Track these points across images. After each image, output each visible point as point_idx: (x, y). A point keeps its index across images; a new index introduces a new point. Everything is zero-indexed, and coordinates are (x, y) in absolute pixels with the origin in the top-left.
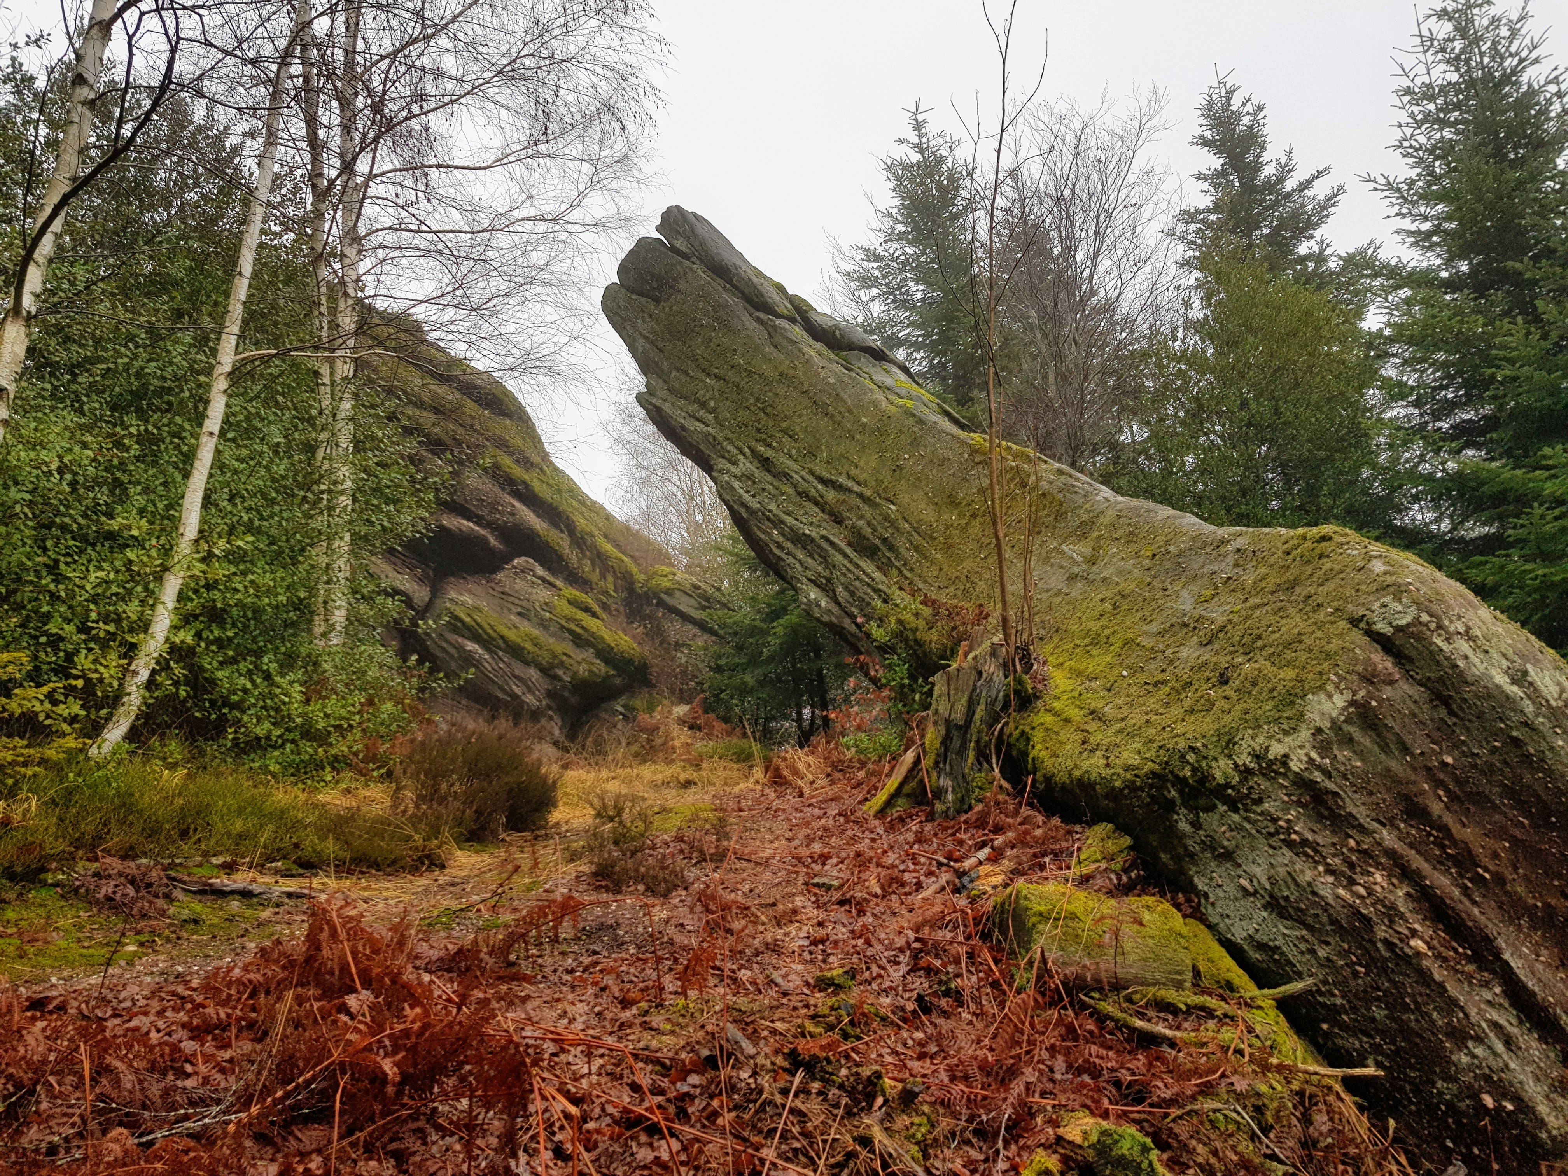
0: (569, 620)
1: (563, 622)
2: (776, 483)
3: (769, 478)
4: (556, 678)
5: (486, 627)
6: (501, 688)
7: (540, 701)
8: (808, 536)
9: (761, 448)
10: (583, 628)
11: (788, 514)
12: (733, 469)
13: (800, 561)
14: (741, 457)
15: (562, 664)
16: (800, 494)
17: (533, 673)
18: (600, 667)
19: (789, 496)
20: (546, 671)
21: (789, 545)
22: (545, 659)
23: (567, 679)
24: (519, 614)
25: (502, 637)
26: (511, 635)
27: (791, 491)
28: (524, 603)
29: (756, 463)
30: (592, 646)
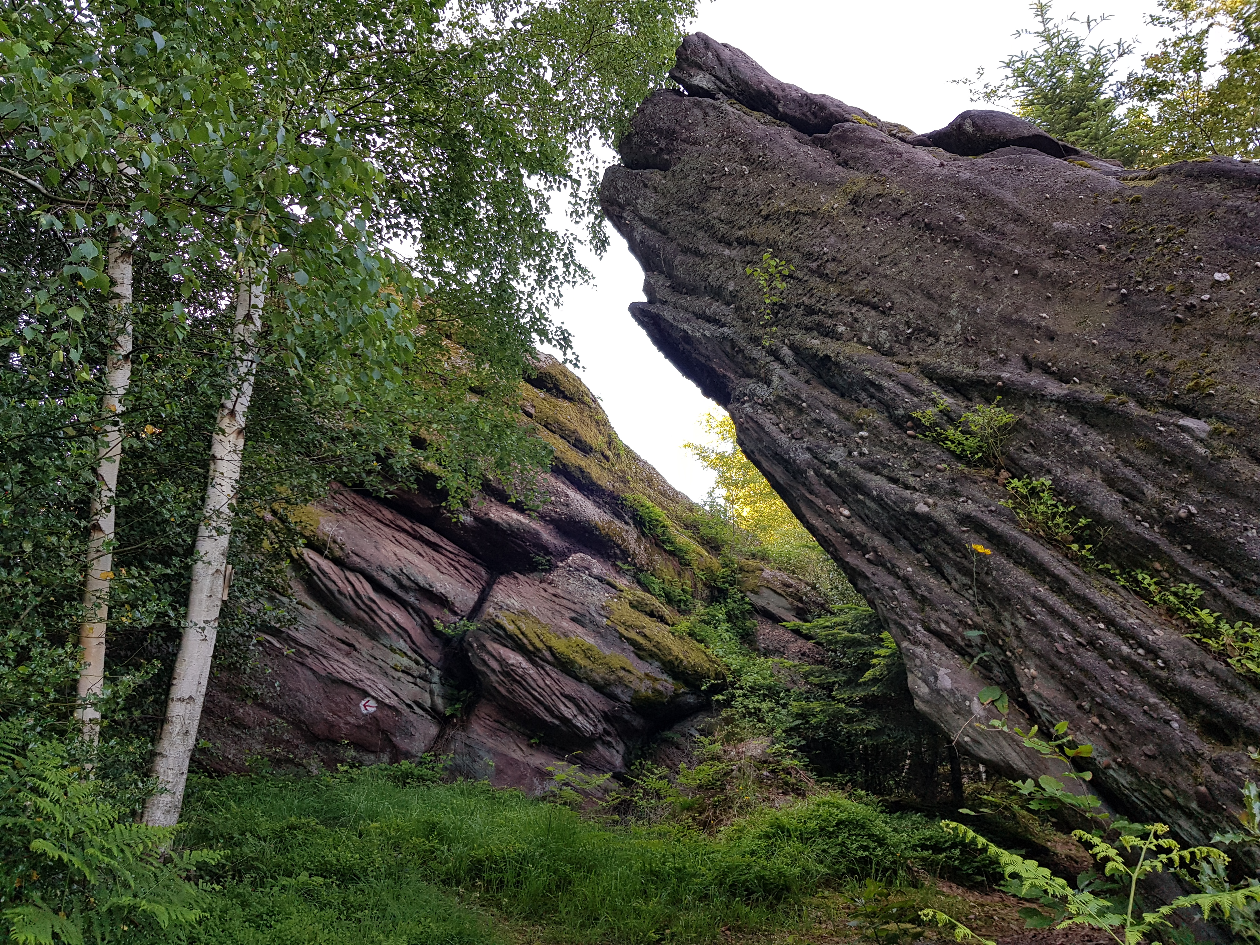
0: (629, 627)
1: (622, 630)
2: (844, 406)
3: (830, 397)
4: (613, 697)
5: (532, 636)
6: (547, 709)
7: (595, 726)
8: (926, 518)
9: (814, 342)
10: (645, 636)
11: (871, 468)
12: (762, 391)
13: (906, 581)
14: (776, 366)
15: (620, 680)
16: (899, 423)
17: (587, 693)
18: (667, 684)
19: (874, 429)
20: (600, 688)
21: (878, 541)
22: (599, 674)
23: (626, 698)
24: (573, 619)
25: (550, 649)
26: (560, 645)
27: (878, 419)
28: (577, 607)
29: (804, 373)
30: (659, 659)
